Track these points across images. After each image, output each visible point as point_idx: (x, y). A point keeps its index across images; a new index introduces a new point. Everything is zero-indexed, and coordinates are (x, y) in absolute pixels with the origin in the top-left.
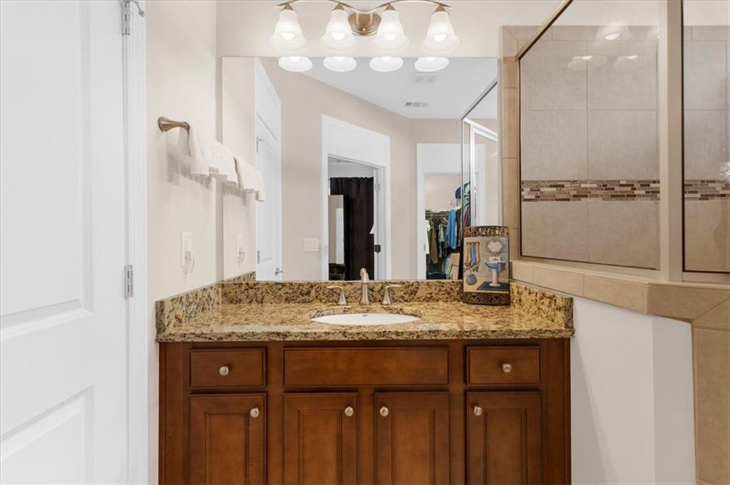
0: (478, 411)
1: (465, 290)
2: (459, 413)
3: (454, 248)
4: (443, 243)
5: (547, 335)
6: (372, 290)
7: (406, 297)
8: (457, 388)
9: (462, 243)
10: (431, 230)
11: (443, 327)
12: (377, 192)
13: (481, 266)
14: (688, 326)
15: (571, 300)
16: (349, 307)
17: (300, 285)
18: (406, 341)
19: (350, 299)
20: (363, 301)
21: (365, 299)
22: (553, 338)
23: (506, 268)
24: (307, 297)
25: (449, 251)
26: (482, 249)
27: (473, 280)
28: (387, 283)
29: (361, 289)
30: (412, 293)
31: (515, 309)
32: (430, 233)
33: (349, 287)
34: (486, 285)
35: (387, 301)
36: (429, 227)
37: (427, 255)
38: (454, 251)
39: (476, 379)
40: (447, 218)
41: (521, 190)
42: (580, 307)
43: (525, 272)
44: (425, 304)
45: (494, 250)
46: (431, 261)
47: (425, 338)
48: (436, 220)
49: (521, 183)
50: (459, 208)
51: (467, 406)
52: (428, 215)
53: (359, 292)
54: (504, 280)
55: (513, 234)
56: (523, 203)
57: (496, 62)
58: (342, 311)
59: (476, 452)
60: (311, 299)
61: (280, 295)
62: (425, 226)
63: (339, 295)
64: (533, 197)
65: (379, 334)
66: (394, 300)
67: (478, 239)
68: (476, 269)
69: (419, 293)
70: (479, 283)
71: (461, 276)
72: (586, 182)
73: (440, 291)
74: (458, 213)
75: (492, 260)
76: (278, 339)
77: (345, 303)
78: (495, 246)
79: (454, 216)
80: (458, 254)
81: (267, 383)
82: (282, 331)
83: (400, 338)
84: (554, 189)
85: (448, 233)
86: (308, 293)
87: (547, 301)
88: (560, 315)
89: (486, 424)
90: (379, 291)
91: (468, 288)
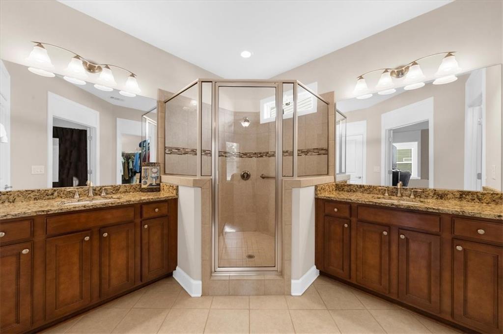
0: (146, 226)
1: (142, 187)
2: (138, 230)
3: (138, 171)
4: (131, 169)
5: (170, 198)
6: (95, 190)
7: (114, 192)
8: (138, 221)
9: (141, 169)
10: (125, 162)
11: (133, 199)
12: (90, 141)
13: (149, 178)
14: (200, 189)
15: (178, 186)
16: (81, 198)
17: (46, 190)
18: (116, 206)
19: (81, 195)
20: (90, 195)
21: (91, 194)
22: (172, 199)
23: (159, 178)
24: (51, 197)
25: (135, 173)
26: (149, 171)
27: (145, 183)
28: (103, 187)
29: (88, 190)
30: (117, 190)
31: (162, 192)
32: (124, 164)
33: (80, 190)
34: (151, 185)
35: (103, 194)
36: (123, 160)
37: (122, 176)
38: (138, 173)
39: (145, 216)
40: (134, 156)
41: (165, 150)
42: (180, 188)
43: (166, 179)
44: (124, 194)
45: (154, 172)
46: (124, 178)
47: (125, 204)
48: (127, 157)
49: (165, 147)
50: (141, 152)
51: (142, 226)
52: (123, 155)
53: (87, 191)
54: (158, 182)
55: (162, 165)
56: (166, 155)
57: (156, 102)
58: (77, 201)
59: (145, 241)
60: (54, 197)
61: (30, 197)
62: (120, 160)
63: (74, 194)
64: (169, 152)
65: (102, 205)
66: (107, 194)
67: (148, 167)
68: (147, 179)
69: (120, 190)
70: (148, 184)
71: (140, 182)
72: (187, 149)
73: (131, 188)
74: (140, 154)
75: (153, 175)
76: (43, 213)
77: (78, 197)
78: (155, 170)
79: (138, 156)
80: (139, 174)
81: (33, 236)
82: (46, 209)
83: (114, 205)
84: (177, 151)
85: (134, 164)
86: (52, 194)
87: (171, 188)
88: (175, 191)
89: (149, 230)
90: (99, 190)
91: (143, 186)
